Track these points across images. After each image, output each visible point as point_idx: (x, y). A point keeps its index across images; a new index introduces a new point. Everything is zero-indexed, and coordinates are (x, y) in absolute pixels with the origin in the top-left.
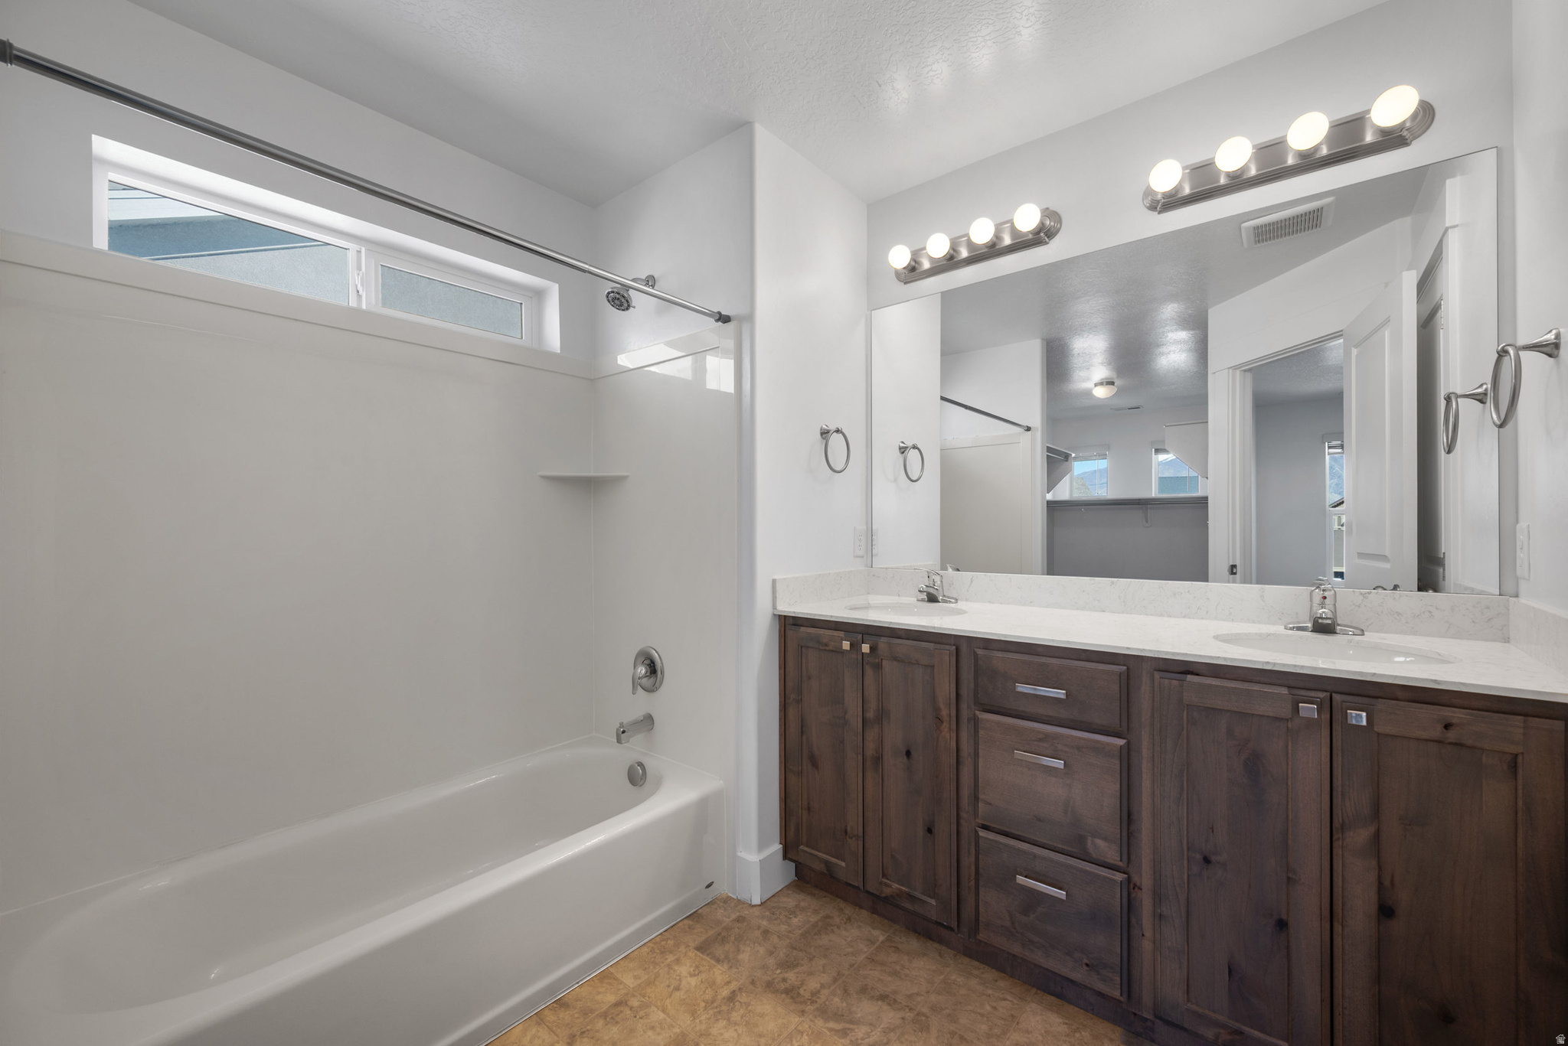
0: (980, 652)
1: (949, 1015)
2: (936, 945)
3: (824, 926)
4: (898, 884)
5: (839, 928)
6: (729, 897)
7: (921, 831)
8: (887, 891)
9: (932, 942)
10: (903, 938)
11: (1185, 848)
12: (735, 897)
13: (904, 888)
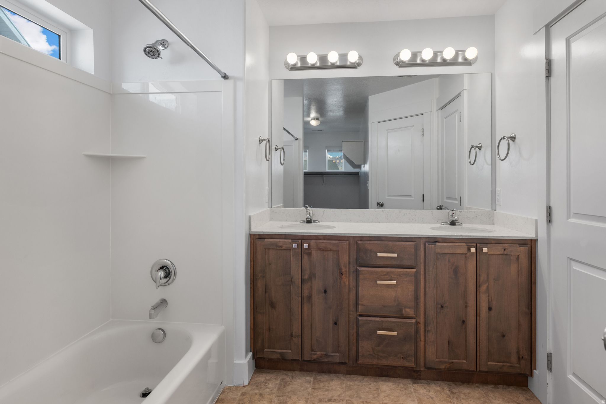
0: (359, 242)
1: (357, 397)
2: (334, 375)
3: (284, 384)
4: (320, 352)
5: (291, 382)
6: (229, 387)
7: (331, 324)
8: (315, 357)
9: (331, 374)
10: (320, 376)
11: (436, 304)
12: (233, 386)
13: (323, 353)
